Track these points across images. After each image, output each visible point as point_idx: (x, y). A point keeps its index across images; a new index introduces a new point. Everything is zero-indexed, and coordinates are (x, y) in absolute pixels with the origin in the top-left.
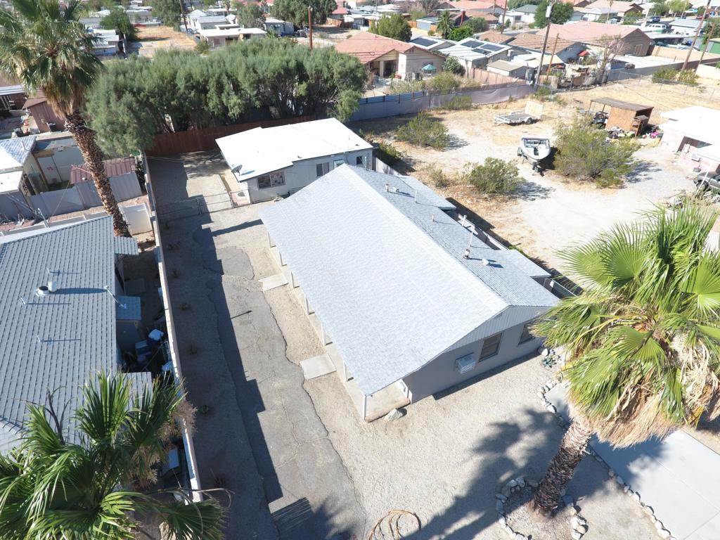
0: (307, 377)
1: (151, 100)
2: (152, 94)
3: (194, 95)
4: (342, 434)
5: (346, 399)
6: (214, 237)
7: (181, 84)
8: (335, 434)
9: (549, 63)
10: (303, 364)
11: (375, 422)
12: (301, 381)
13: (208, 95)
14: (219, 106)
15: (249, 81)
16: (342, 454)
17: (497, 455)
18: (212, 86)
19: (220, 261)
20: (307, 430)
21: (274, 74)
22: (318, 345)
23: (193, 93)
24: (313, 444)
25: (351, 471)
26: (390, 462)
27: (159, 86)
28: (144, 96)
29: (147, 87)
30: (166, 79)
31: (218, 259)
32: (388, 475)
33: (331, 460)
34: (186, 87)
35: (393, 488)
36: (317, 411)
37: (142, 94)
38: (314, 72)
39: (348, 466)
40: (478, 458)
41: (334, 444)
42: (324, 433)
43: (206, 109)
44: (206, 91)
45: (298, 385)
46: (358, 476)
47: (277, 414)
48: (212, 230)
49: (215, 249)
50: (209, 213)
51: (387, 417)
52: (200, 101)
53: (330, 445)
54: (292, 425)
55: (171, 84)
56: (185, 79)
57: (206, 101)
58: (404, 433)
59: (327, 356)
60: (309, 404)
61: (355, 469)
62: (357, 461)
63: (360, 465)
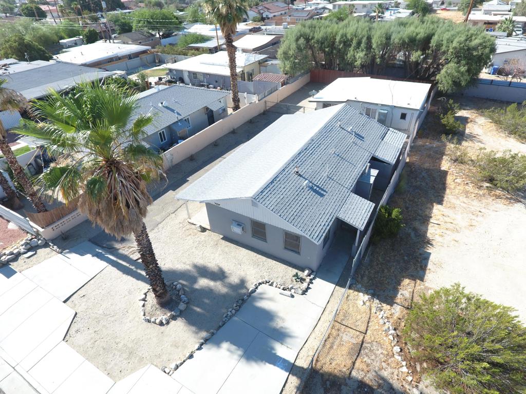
4: (176, 218)
8: (174, 215)
11: (190, 224)
16: (164, 222)
17: (196, 274)
20: (171, 206)
24: (164, 212)
40: (188, 267)
53: (167, 216)
54: (170, 201)
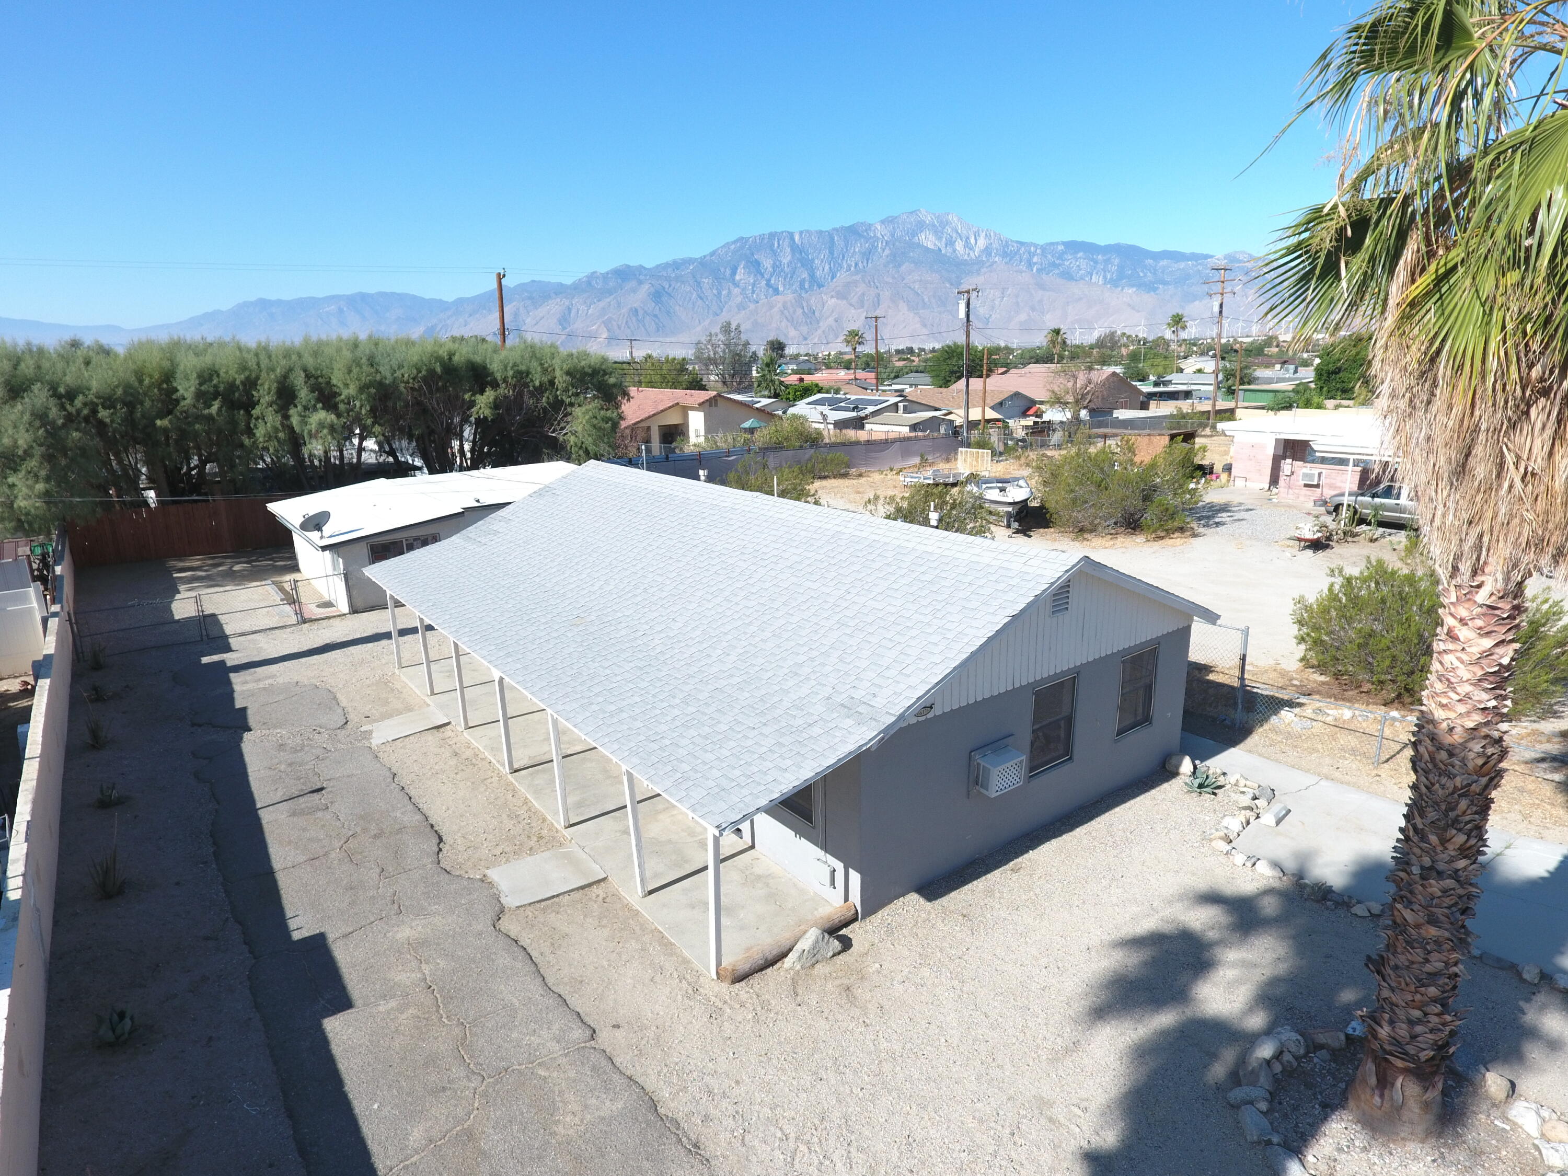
0: (509, 901)
1: (103, 414)
2: (109, 401)
3: (220, 409)
4: (643, 1028)
5: (647, 938)
6: (232, 675)
7: (186, 389)
8: (619, 1033)
9: (980, 418)
10: (494, 874)
11: (755, 980)
12: (491, 915)
13: (256, 412)
14: (281, 435)
15: (358, 379)
16: (651, 1083)
18: (265, 394)
19: (244, 710)
20: (515, 1035)
21: (419, 371)
22: (545, 832)
23: (214, 409)
24: (542, 1072)
25: (694, 1128)
26: (831, 1076)
27: (127, 387)
28: (85, 404)
29: (94, 385)
30: (151, 376)
31: (238, 705)
32: (836, 1116)
33: (612, 1106)
34: (199, 395)
35: (860, 1150)
36: (550, 981)
37: (79, 401)
38: (511, 373)
39: (680, 1116)
41: (618, 1061)
42: (578, 1033)
43: (247, 442)
44: (250, 404)
45: (482, 924)
46: (724, 1136)
47: (401, 1009)
48: (229, 664)
49: (233, 691)
50: (227, 637)
51: (792, 957)
52: (233, 422)
53: (604, 1062)
54: (457, 1031)
55: (160, 389)
56: (199, 376)
57: (248, 424)
58: (858, 992)
59: (574, 848)
60: (520, 964)
61: (706, 1118)
62: (710, 1092)
63: (725, 1103)
